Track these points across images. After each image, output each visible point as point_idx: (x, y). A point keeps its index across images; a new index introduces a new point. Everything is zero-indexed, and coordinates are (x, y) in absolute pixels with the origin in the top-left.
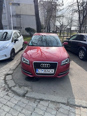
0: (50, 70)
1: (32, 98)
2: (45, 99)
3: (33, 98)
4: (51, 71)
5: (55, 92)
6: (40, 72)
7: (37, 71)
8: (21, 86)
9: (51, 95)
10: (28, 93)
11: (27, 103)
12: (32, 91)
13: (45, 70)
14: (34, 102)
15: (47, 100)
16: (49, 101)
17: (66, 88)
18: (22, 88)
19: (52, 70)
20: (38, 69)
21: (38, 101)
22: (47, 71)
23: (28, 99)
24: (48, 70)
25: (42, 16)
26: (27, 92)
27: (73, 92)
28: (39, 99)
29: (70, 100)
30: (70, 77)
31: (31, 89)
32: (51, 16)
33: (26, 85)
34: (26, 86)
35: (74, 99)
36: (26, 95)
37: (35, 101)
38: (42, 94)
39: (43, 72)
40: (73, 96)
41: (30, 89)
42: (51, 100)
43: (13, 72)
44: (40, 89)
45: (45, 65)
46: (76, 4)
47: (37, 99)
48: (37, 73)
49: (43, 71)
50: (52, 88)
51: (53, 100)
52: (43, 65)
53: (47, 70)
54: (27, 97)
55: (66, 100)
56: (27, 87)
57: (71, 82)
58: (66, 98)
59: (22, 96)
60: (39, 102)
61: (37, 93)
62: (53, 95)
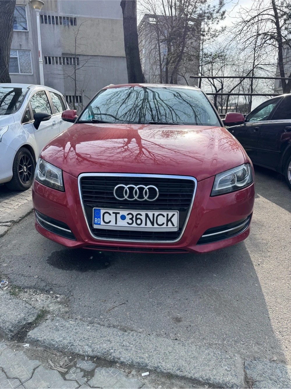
0: (156, 213)
1: (57, 349)
2: (125, 356)
3: (62, 351)
4: (162, 220)
5: (178, 320)
6: (113, 223)
7: (96, 220)
8: (22, 289)
9: (158, 335)
10: (44, 325)
11: (24, 376)
12: (68, 315)
13: (135, 213)
14: (63, 375)
15: (131, 366)
16: (141, 368)
17: (236, 304)
18: (24, 296)
19: (170, 214)
20: (103, 211)
21: (87, 365)
22: (143, 218)
23: (33, 356)
24: (150, 214)
25: (152, 61)
26: (42, 316)
27: (275, 325)
28: (92, 358)
29: (260, 367)
30: (255, 257)
31: (66, 303)
32: (180, 56)
33: (44, 284)
34: (45, 291)
35: (284, 362)
36: (32, 334)
37: (69, 368)
38: (111, 330)
39: (123, 225)
40: (275, 346)
41: (60, 303)
42: (152, 363)
43: (6, 228)
44: (109, 305)
45: (136, 187)
46: (270, 17)
47: (82, 357)
48: (95, 227)
49: (123, 218)
50: (169, 301)
51: (167, 366)
52: (126, 187)
53: (143, 213)
54: (35, 342)
55: (240, 366)
56: (48, 292)
57: (260, 276)
58: (237, 358)
59: (12, 338)
60: (89, 374)
61: (91, 323)
62: (167, 335)
